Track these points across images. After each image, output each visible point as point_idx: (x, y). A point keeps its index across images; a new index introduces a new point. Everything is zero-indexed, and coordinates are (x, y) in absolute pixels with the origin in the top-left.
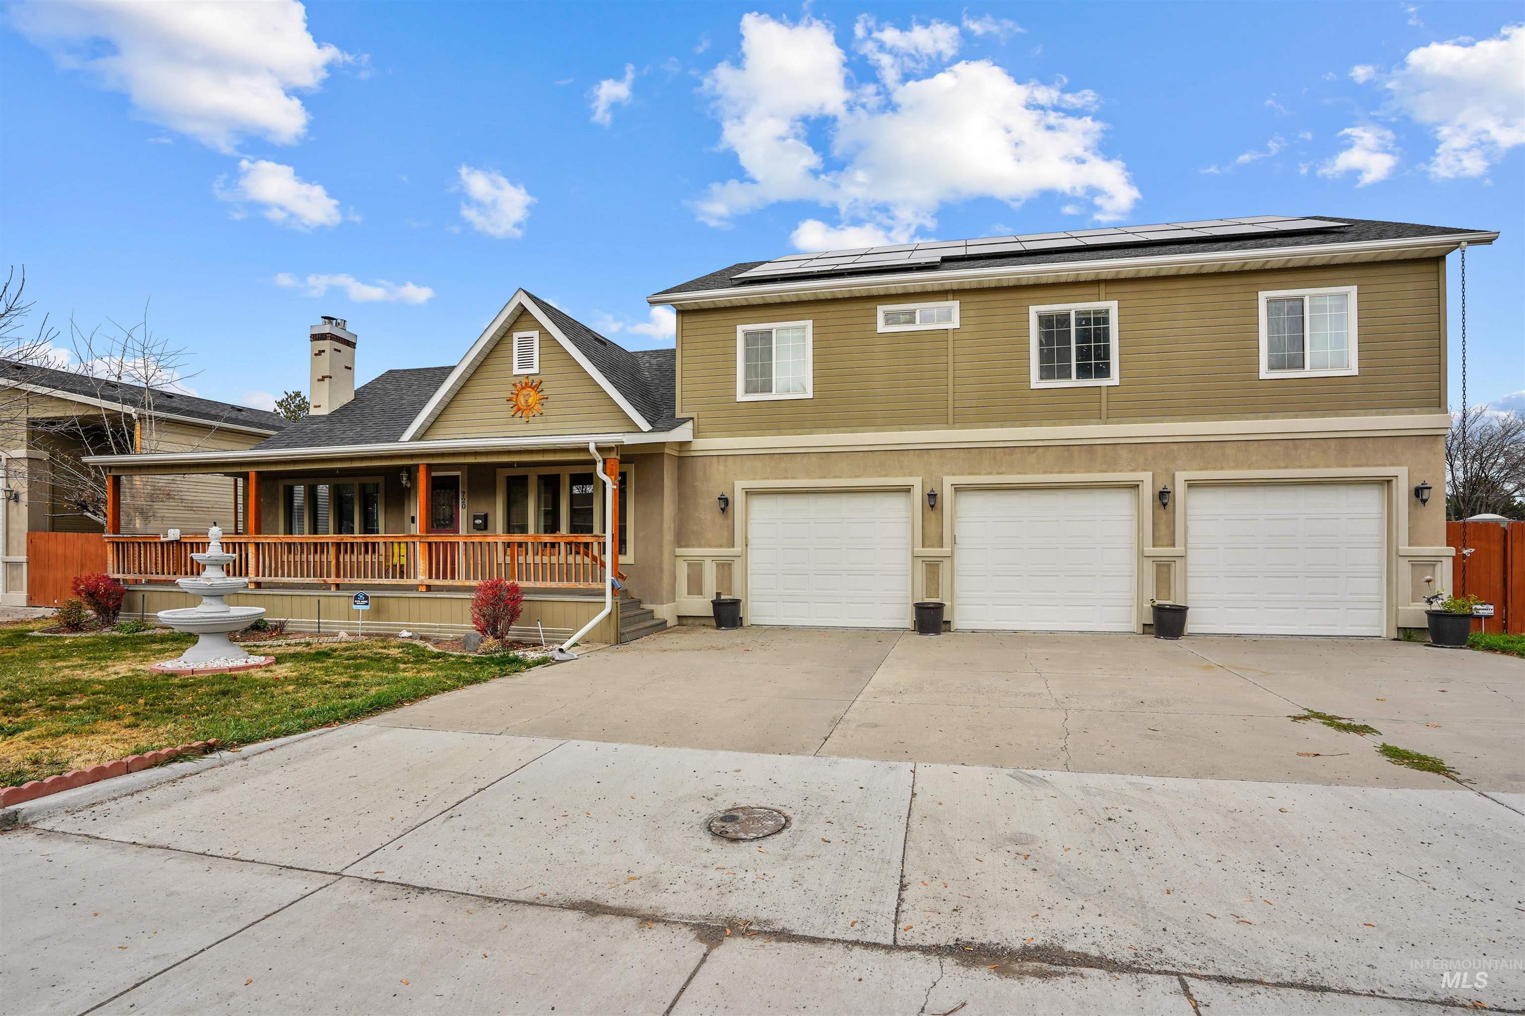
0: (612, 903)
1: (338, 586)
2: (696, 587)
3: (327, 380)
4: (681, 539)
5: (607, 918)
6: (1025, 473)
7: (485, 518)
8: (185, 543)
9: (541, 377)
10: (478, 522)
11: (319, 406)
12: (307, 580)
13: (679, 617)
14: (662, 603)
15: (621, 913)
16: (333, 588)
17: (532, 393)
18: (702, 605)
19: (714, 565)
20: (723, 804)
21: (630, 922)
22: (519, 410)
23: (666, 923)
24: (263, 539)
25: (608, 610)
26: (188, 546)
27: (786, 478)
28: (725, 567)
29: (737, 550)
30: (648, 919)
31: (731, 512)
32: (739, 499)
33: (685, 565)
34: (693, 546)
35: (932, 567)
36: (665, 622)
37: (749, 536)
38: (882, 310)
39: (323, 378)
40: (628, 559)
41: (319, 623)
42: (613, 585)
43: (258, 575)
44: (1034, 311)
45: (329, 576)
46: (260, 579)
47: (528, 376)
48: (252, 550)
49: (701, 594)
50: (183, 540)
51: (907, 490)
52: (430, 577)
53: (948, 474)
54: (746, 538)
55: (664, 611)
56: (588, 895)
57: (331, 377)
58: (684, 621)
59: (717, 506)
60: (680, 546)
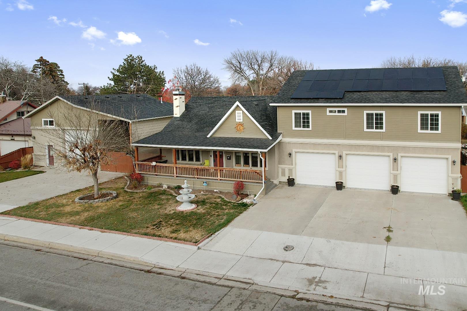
0: (273, 259)
1: (197, 178)
2: (283, 174)
3: (178, 107)
4: (280, 163)
5: (273, 260)
6: (363, 152)
7: (230, 157)
8: (157, 166)
9: (243, 123)
10: (228, 158)
11: (176, 114)
12: (190, 176)
13: (280, 182)
14: (275, 180)
15: (275, 260)
16: (196, 179)
17: (241, 127)
18: (285, 179)
19: (288, 169)
20: (285, 246)
21: (276, 261)
22: (238, 130)
23: (279, 261)
24: (177, 166)
25: (263, 188)
26: (158, 166)
27: (305, 149)
28: (290, 170)
29: (293, 166)
30: (277, 261)
31: (292, 157)
32: (293, 154)
33: (281, 169)
34: (283, 165)
35: (341, 173)
36: (276, 184)
37: (296, 162)
38: (328, 109)
39: (177, 106)
40: (267, 169)
41: (194, 187)
42: (264, 182)
43: (176, 174)
44: (365, 112)
45: (195, 175)
46: (177, 175)
47: (240, 122)
48: (175, 168)
49: (285, 176)
50: (157, 165)
51: (334, 154)
52: (221, 177)
53: (344, 151)
54: (296, 163)
55: (276, 182)
56: (271, 258)
57: (179, 106)
58: (281, 183)
59: (288, 156)
60: (279, 164)
